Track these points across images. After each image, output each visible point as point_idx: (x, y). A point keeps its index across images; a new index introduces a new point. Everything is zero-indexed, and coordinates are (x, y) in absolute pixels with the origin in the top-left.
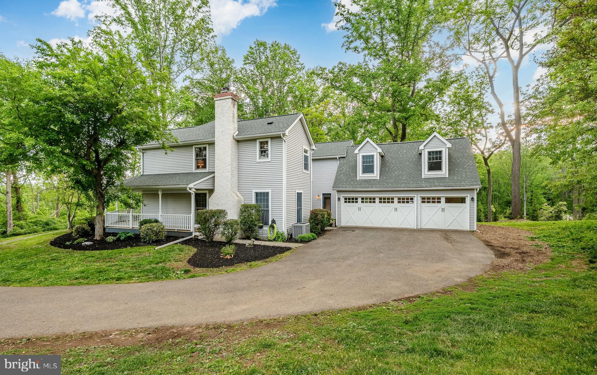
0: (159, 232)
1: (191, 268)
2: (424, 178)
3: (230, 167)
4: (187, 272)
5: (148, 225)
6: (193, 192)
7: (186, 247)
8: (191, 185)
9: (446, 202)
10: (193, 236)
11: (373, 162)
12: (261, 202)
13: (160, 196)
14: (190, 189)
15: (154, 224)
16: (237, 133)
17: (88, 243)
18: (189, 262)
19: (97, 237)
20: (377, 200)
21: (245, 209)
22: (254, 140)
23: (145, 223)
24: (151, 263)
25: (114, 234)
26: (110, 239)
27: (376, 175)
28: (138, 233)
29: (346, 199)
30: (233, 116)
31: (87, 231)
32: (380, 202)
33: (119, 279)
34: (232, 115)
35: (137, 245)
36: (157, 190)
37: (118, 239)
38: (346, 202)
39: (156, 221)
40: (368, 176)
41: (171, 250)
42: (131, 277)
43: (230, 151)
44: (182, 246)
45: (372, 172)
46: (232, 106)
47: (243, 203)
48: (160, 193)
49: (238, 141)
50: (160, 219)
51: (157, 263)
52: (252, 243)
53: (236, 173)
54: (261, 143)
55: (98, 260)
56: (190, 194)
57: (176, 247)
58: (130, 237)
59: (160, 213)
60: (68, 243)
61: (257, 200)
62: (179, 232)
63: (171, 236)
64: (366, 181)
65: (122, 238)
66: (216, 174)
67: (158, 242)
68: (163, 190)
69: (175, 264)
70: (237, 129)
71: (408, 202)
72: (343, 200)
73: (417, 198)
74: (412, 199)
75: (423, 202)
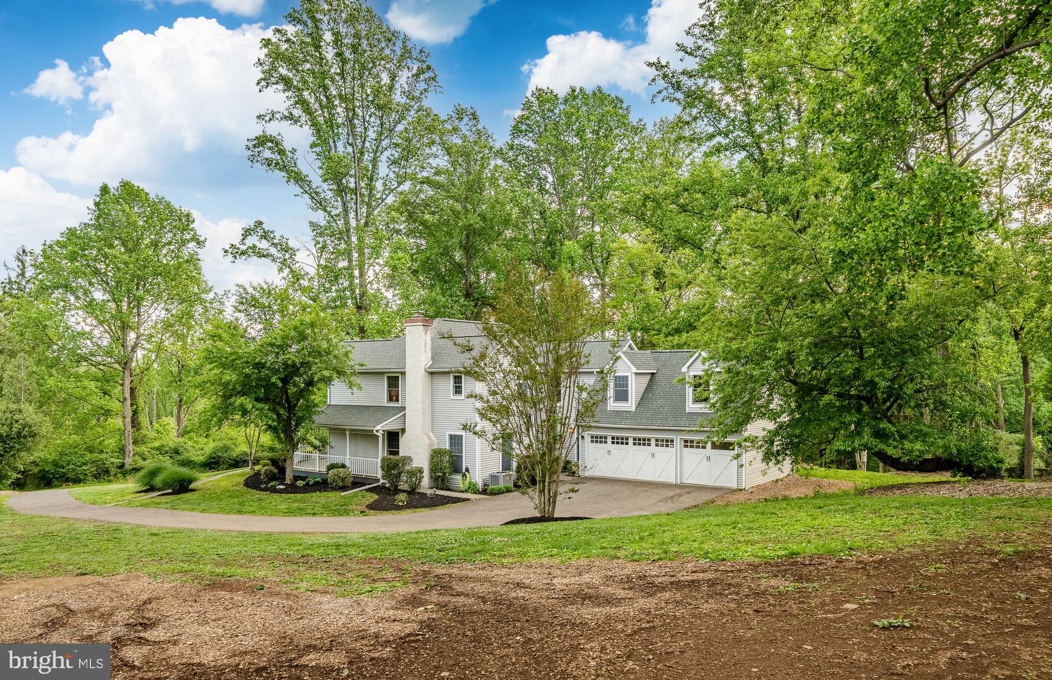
0: (345, 478)
1: (367, 510)
2: (689, 413)
3: (420, 405)
4: (362, 512)
5: (335, 470)
6: (380, 434)
7: (369, 494)
8: (378, 427)
9: (712, 448)
10: (381, 483)
11: (627, 387)
12: (455, 446)
13: (348, 437)
14: (377, 431)
15: (341, 470)
16: (431, 363)
17: (282, 487)
18: (367, 507)
19: (288, 481)
20: (631, 441)
21: (436, 454)
22: (448, 373)
23: (332, 468)
24: (336, 505)
25: (303, 479)
26: (300, 483)
27: (631, 405)
28: (325, 477)
29: (592, 437)
30: (426, 345)
31: (274, 474)
32: (634, 444)
33: (314, 514)
34: (423, 345)
35: (325, 491)
36: (345, 430)
37: (307, 484)
38: (592, 442)
39: (343, 466)
40: (621, 406)
41: (355, 496)
42: (322, 513)
43: (421, 387)
44: (365, 492)
45: (626, 400)
46: (423, 334)
47: (435, 447)
48: (348, 433)
49: (432, 373)
50: (348, 464)
51: (342, 506)
52: (433, 493)
53: (428, 410)
54: (455, 377)
55: (295, 501)
56: (378, 437)
57: (360, 494)
58: (318, 482)
59: (348, 456)
60: (262, 486)
61: (451, 444)
62: (366, 478)
63: (358, 482)
64: (618, 413)
65: (311, 483)
66: (407, 411)
67: (344, 488)
68: (351, 430)
69: (354, 507)
70: (430, 358)
71: (667, 446)
72: (588, 439)
73: (678, 439)
74: (672, 441)
75: (686, 446)
